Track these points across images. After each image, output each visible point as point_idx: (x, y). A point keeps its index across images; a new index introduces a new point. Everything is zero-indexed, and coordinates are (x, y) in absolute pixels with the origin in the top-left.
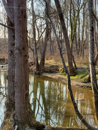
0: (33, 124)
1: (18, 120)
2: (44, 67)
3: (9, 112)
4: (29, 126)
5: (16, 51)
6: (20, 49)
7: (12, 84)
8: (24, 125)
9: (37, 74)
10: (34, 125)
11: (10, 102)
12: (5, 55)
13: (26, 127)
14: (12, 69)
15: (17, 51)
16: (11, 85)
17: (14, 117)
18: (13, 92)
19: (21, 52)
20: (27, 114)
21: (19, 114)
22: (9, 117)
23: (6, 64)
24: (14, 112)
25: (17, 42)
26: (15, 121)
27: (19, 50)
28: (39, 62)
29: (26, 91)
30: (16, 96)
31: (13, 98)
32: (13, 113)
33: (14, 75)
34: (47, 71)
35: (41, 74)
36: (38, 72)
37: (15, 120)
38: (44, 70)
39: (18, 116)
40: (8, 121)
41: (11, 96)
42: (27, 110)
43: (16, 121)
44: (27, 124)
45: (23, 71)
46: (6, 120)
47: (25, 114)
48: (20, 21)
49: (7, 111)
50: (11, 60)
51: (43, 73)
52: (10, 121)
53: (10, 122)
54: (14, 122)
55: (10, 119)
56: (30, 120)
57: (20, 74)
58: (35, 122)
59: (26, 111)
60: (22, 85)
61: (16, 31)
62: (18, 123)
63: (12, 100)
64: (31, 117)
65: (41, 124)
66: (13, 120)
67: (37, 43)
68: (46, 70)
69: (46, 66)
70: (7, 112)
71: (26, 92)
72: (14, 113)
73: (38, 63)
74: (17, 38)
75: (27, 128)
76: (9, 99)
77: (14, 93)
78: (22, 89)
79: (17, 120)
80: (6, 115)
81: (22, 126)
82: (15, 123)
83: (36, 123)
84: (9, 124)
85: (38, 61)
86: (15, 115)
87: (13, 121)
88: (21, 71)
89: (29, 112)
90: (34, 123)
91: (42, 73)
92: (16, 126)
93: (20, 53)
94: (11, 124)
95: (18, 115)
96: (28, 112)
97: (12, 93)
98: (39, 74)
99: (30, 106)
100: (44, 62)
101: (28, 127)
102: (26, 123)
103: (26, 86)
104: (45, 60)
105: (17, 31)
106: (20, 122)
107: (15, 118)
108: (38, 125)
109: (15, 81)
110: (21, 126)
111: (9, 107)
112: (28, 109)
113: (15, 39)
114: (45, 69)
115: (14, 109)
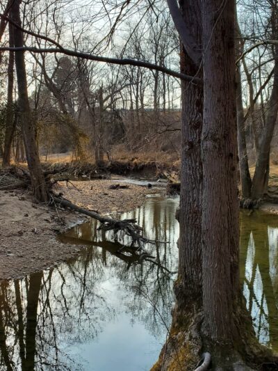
0: (252, 352)
1: (212, 337)
2: (265, 187)
3: (184, 312)
4: (243, 359)
5: (205, 143)
6: (217, 136)
7: (191, 234)
8: (228, 354)
9: (246, 208)
10: (255, 356)
11: (186, 284)
12: (157, 154)
13: (234, 360)
14: (193, 194)
15: (208, 144)
16: (189, 238)
17: (199, 329)
18: (196, 258)
19: (219, 145)
20: (235, 321)
21: (213, 321)
22: (186, 325)
23: (158, 178)
24: (200, 314)
25: (209, 118)
26: (202, 340)
27: (215, 140)
28: (252, 170)
29: (232, 258)
30: (207, 269)
31: (195, 273)
32: (196, 316)
33: (196, 209)
34: (275, 198)
35: (258, 209)
36: (248, 201)
37: (202, 337)
38: (265, 194)
39: (211, 325)
40: (184, 339)
41: (190, 268)
42: (235, 313)
43: (206, 341)
44: (236, 352)
45: (225, 198)
46: (176, 335)
47: (230, 323)
48: (219, 58)
49: (178, 310)
50: (190, 169)
51: (263, 204)
52: (187, 338)
53: (190, 340)
54: (199, 341)
55: (187, 331)
56: (243, 340)
57: (216, 207)
58: (258, 348)
59: (234, 315)
60: (221, 239)
61: (206, 88)
62: (212, 346)
63: (192, 280)
64: (246, 334)
65: (275, 357)
66: (198, 337)
67: (245, 119)
68: (274, 196)
69: (275, 184)
70: (180, 313)
71: (232, 260)
72: (200, 316)
73: (248, 174)
74: (208, 108)
75: (237, 363)
76: (186, 276)
77: (199, 261)
78: (222, 250)
79: (209, 338)
80: (177, 321)
81: (222, 355)
82: (203, 344)
83: (261, 352)
84: (185, 346)
85: (247, 170)
86: (202, 321)
87: (196, 338)
88: (220, 198)
89: (241, 317)
90: (256, 351)
91: (261, 204)
92: (207, 356)
93: (216, 148)
94: (191, 348)
95: (210, 322)
96: (237, 317)
97: (194, 260)
98: (251, 206)
99: (243, 301)
100: (268, 172)
101: (240, 361)
102: (233, 347)
103: (231, 243)
104: (270, 167)
105: (210, 86)
106: (218, 344)
107: (202, 330)
108: (267, 359)
109: (204, 227)
110: (220, 357)
111: (185, 297)
112: (239, 310)
113: (204, 110)
114: (269, 194)
115: (200, 305)
